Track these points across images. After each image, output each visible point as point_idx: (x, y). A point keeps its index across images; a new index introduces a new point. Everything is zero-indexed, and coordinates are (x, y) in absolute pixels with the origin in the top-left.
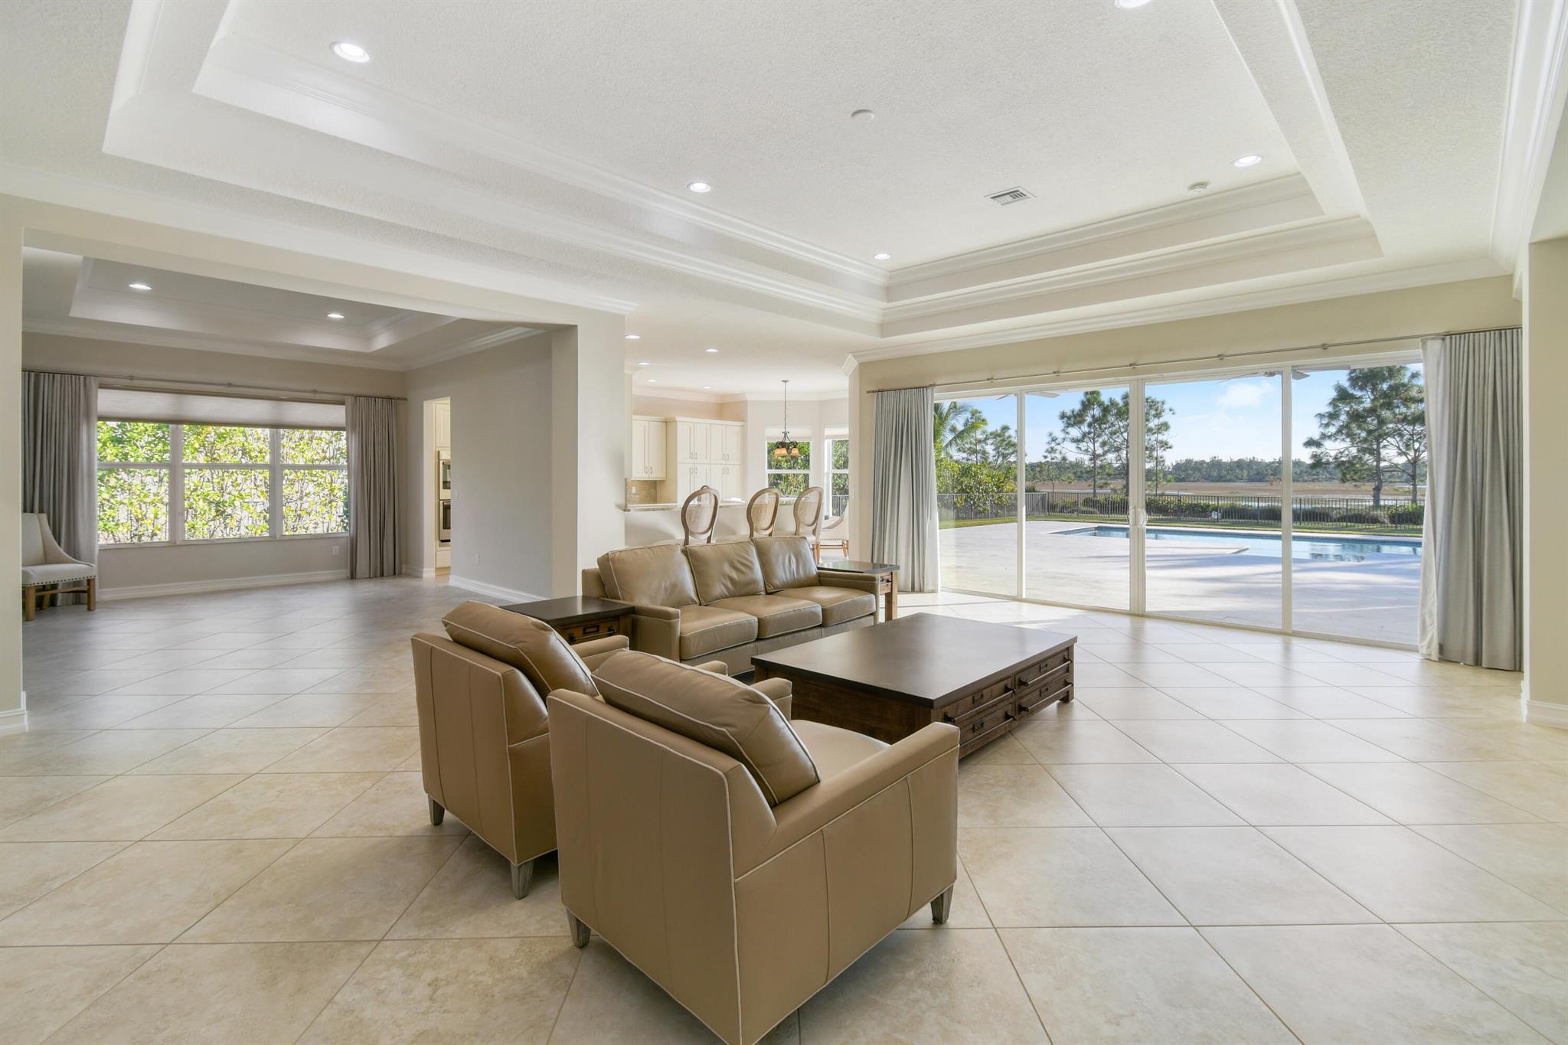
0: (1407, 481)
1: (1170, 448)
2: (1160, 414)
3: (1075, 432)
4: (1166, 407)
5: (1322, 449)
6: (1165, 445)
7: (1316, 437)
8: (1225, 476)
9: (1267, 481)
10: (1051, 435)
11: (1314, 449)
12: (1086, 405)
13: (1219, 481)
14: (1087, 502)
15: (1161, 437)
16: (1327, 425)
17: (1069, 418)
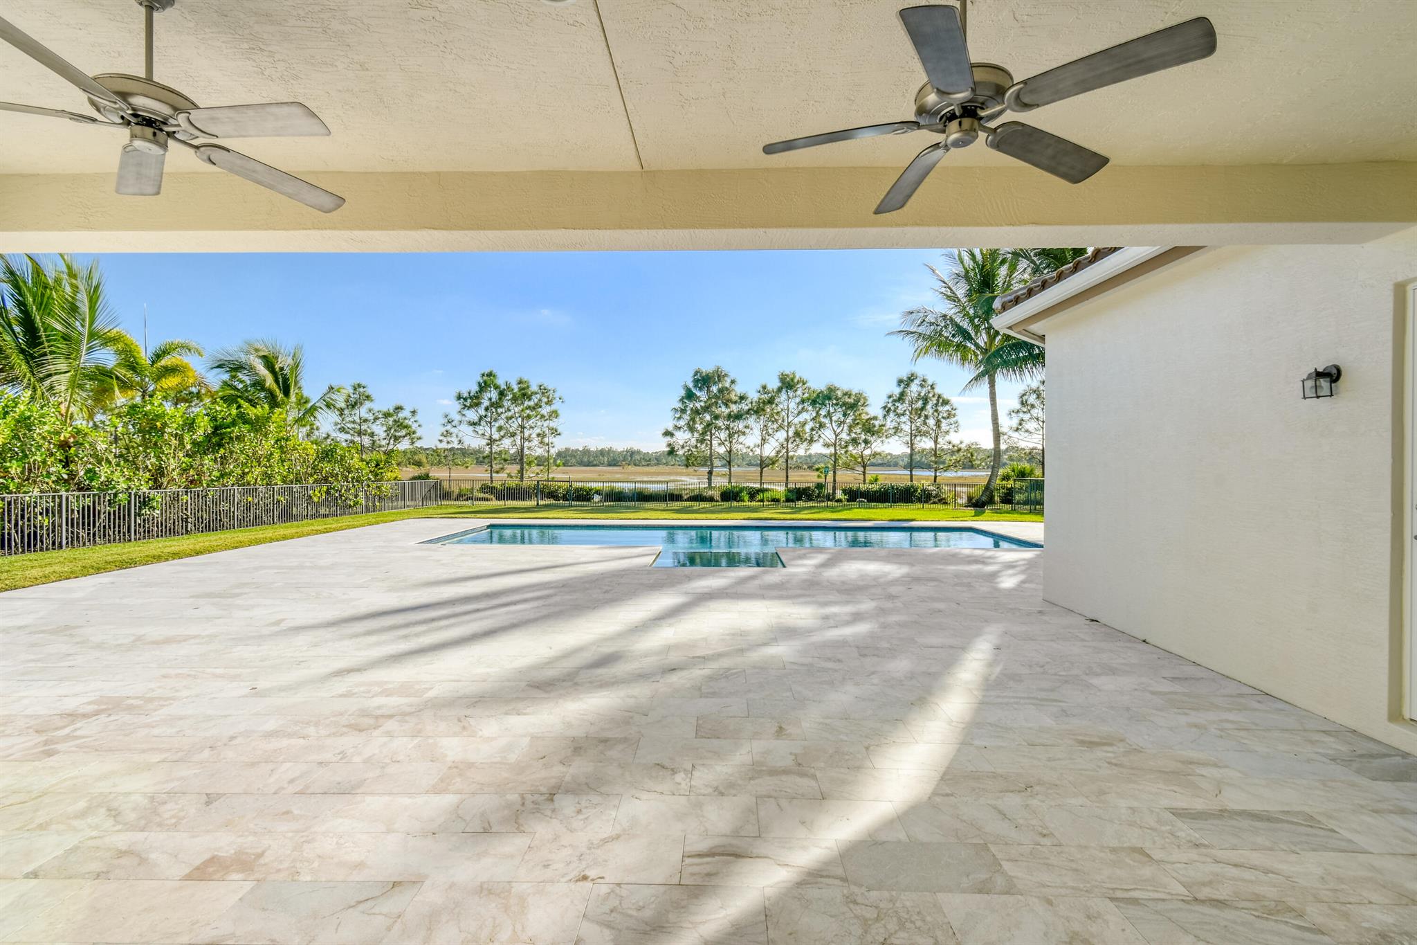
0: (723, 466)
1: (559, 434)
2: (551, 401)
3: (472, 415)
4: (557, 395)
5: (674, 439)
6: (555, 432)
7: (670, 429)
8: (592, 462)
9: (620, 466)
10: (446, 416)
11: (668, 439)
12: (483, 387)
13: (587, 466)
14: (484, 489)
15: (552, 424)
16: (679, 418)
17: (465, 399)
